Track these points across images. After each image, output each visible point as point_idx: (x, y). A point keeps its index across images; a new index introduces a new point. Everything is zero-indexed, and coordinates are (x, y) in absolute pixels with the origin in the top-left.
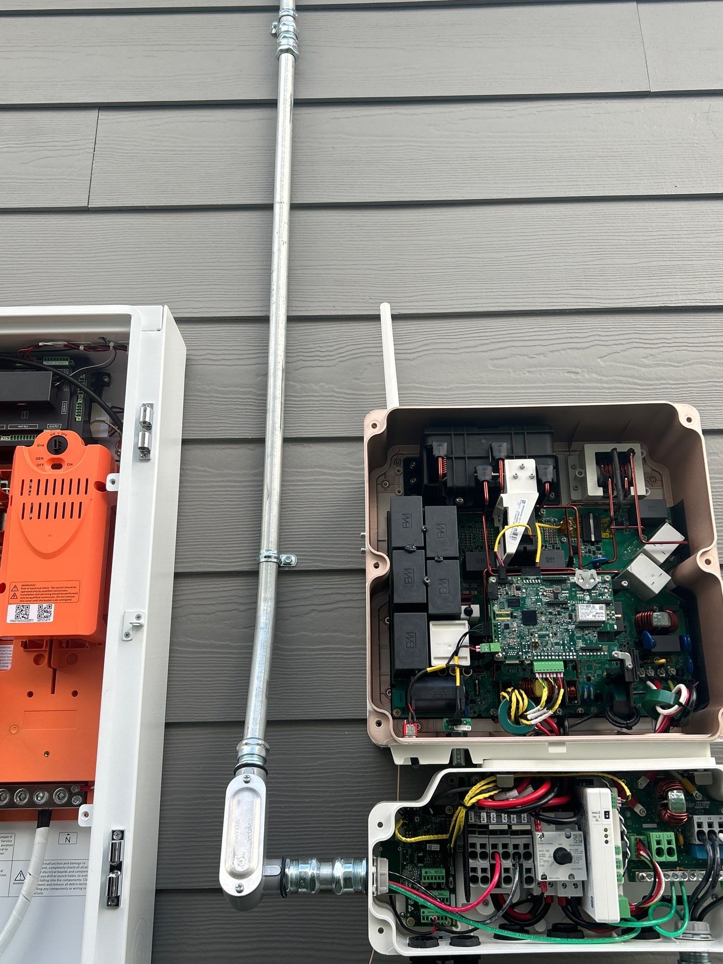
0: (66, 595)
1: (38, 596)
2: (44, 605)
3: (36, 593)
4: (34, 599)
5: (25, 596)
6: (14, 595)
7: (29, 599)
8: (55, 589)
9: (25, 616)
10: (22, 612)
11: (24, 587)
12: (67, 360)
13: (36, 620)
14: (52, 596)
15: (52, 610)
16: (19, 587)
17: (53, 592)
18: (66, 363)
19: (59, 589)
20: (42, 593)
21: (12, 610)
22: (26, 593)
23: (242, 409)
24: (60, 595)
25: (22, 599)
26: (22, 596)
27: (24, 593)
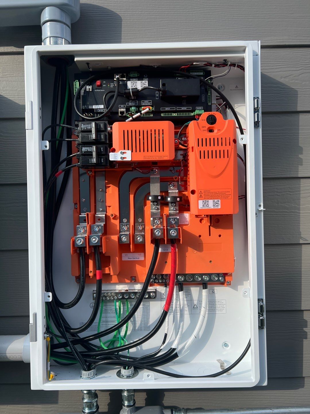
0: (225, 196)
2: (215, 200)
3: (211, 195)
5: (206, 196)
6: (201, 196)
7: (208, 198)
8: (220, 193)
10: (205, 204)
11: (205, 192)
12: (202, 72)
13: (212, 208)
14: (219, 196)
15: (220, 203)
16: (203, 192)
17: (219, 194)
19: (222, 193)
20: (214, 194)
21: (201, 202)
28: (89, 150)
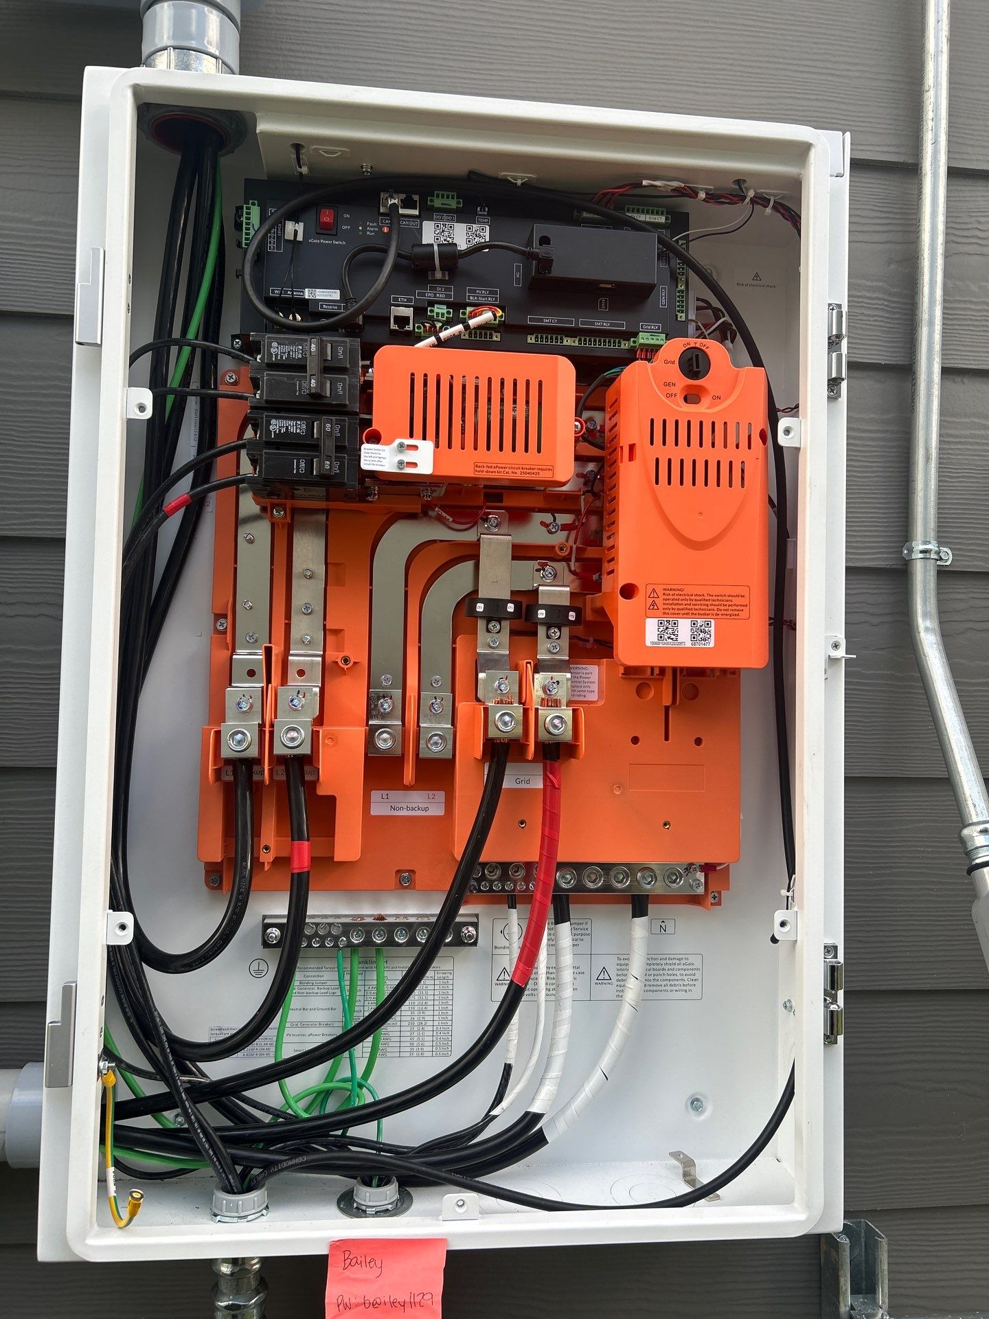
0: (730, 608)
1: (689, 607)
2: (699, 621)
3: (686, 602)
4: (683, 612)
5: (670, 607)
6: (654, 604)
7: (676, 612)
8: (714, 598)
9: (672, 636)
10: (667, 631)
11: (667, 592)
12: (662, 214)
13: (689, 644)
14: (710, 607)
15: (712, 629)
16: (660, 593)
17: (711, 602)
18: (662, 219)
19: (720, 598)
20: (694, 603)
21: (652, 628)
22: (671, 602)
23: (869, 315)
24: (722, 608)
25: (666, 611)
26: (666, 606)
27: (668, 602)
28: (293, 430)
